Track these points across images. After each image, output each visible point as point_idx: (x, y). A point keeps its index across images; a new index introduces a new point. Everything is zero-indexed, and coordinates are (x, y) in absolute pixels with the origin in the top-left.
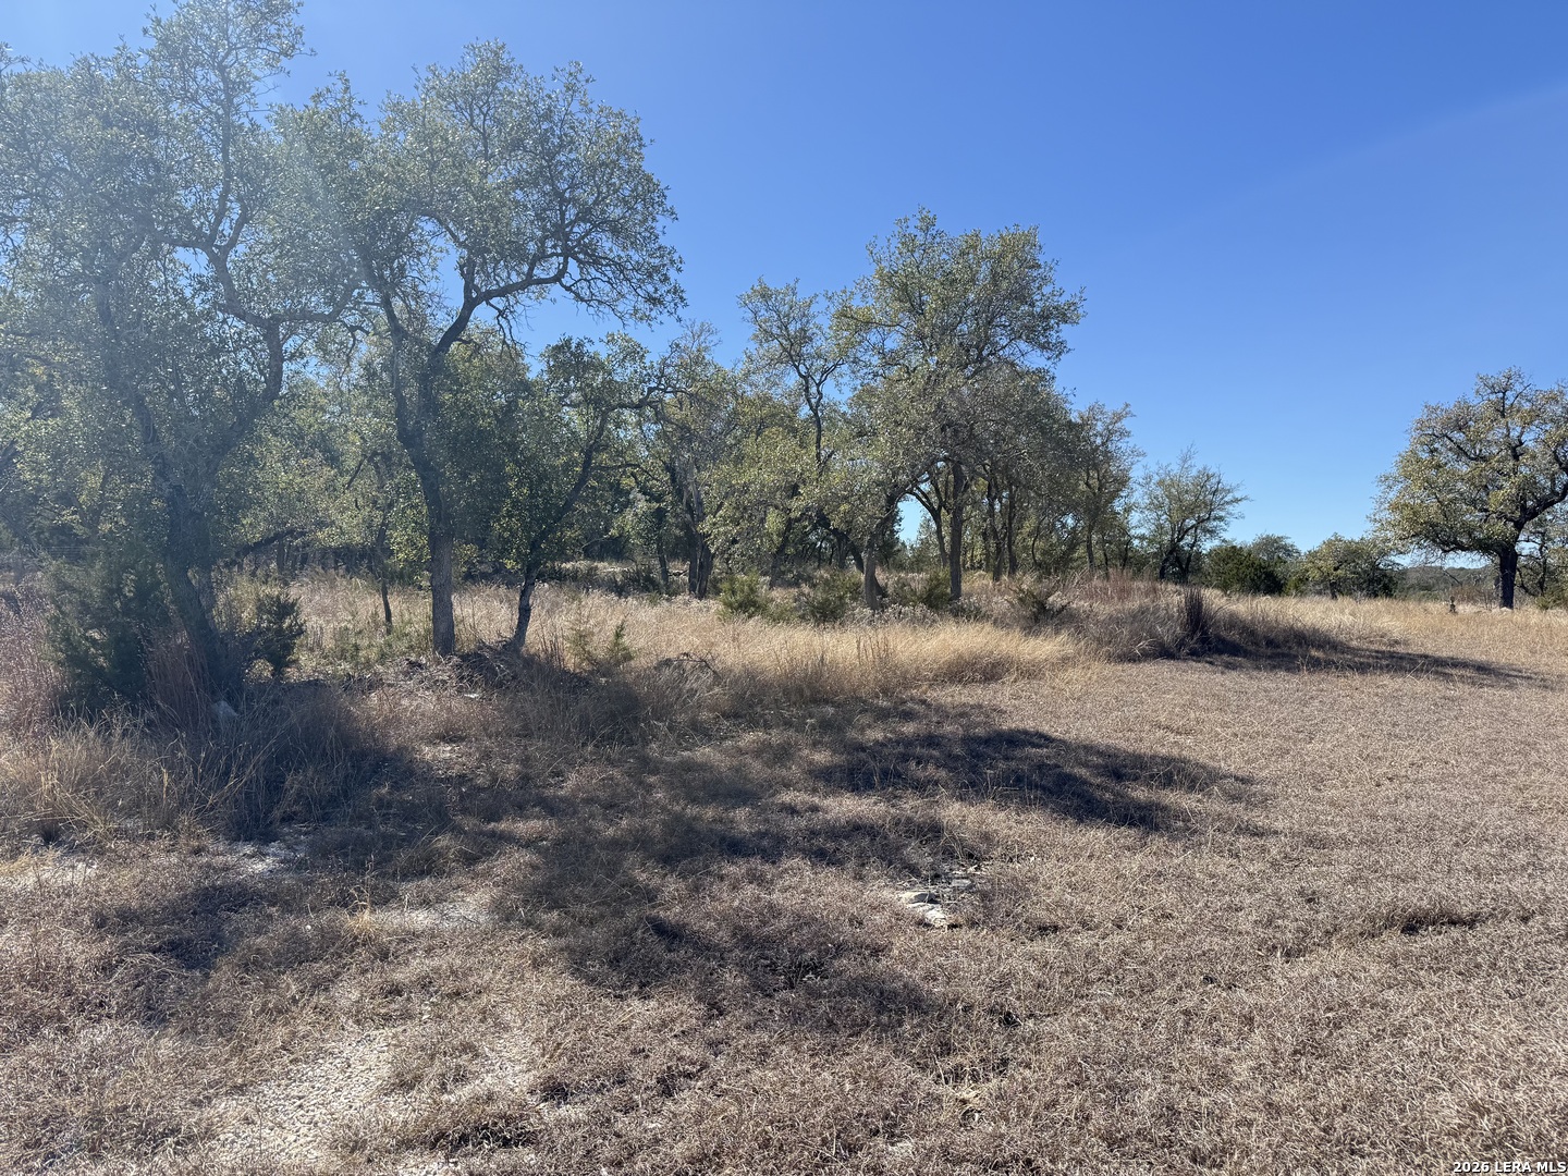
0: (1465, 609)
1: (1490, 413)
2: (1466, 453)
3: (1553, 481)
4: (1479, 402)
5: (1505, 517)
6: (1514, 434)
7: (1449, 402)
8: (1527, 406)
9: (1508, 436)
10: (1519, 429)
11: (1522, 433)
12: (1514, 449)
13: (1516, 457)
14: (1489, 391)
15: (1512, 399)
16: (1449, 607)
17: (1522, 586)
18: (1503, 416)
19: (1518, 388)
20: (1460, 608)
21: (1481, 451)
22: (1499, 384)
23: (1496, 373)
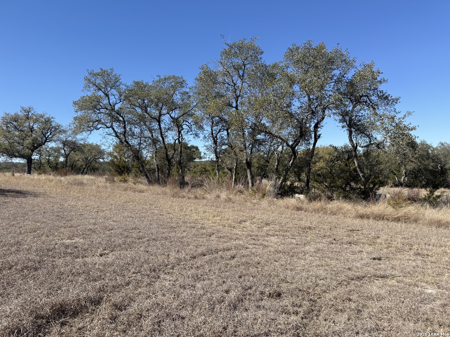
0: (17, 175)
1: (24, 118)
2: (17, 129)
3: (42, 139)
4: (21, 114)
5: (29, 148)
6: (31, 125)
7: (12, 113)
8: (35, 117)
9: (29, 125)
10: (32, 124)
11: (33, 125)
12: (31, 129)
13: (32, 132)
14: (24, 111)
15: (31, 115)
16: (12, 174)
17: (35, 168)
18: (28, 119)
19: (33, 112)
20: (16, 174)
21: (22, 128)
22: (27, 110)
23: (26, 107)
